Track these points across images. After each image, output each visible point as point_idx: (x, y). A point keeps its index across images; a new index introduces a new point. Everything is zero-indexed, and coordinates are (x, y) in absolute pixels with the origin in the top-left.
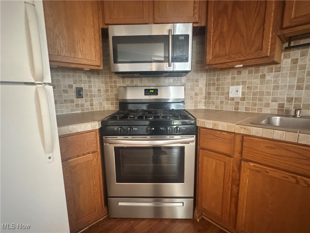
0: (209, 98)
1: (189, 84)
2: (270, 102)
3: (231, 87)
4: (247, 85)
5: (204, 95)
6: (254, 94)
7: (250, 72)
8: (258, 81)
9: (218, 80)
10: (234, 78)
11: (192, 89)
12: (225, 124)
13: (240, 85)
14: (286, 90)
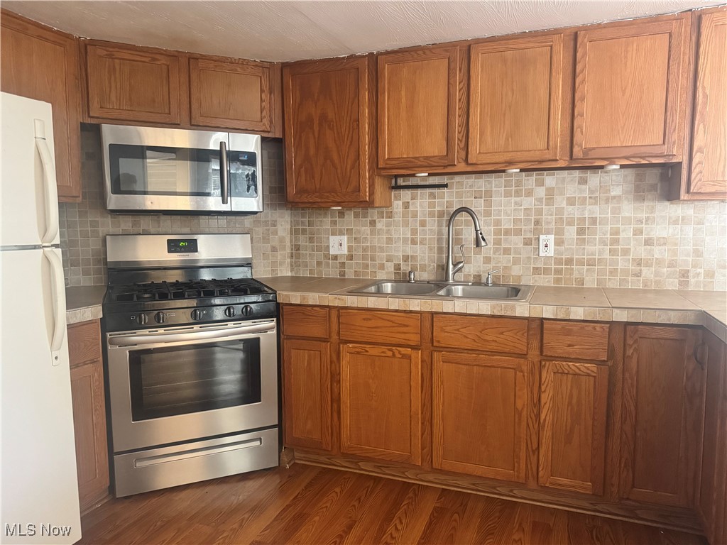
0: (298, 256)
2: (385, 262)
3: (331, 238)
4: (354, 236)
5: (288, 250)
7: (356, 216)
8: (367, 229)
9: (310, 224)
10: (334, 223)
11: (266, 240)
13: (344, 234)
14: (400, 244)
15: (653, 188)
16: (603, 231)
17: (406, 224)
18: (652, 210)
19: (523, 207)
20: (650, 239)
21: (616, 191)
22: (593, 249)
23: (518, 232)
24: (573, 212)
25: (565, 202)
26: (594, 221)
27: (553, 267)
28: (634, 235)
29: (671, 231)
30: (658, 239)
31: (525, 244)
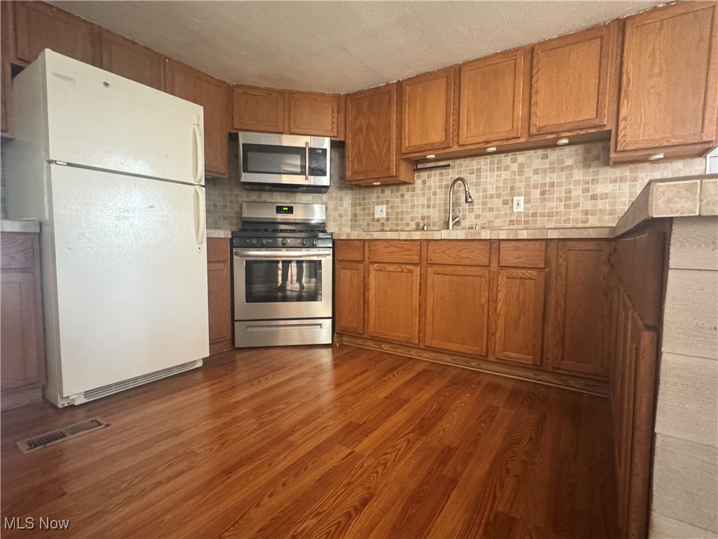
0: (356, 221)
1: (332, 204)
2: (409, 221)
3: (376, 207)
4: (390, 205)
5: (350, 217)
6: (397, 214)
7: (392, 192)
8: (399, 200)
9: (364, 198)
10: (378, 197)
11: (336, 209)
13: (383, 204)
14: (420, 209)
16: (560, 192)
17: (424, 194)
18: (597, 173)
19: (502, 179)
20: (594, 195)
21: (569, 162)
22: (551, 205)
23: (499, 196)
24: (538, 179)
25: (531, 172)
26: (552, 185)
27: (523, 219)
28: (583, 193)
29: (611, 188)
30: (601, 194)
31: (504, 204)
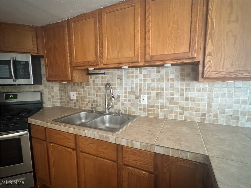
0: (62, 99)
2: (88, 103)
3: (71, 93)
4: (78, 92)
5: (59, 97)
6: (81, 98)
7: (78, 85)
8: (82, 90)
9: (65, 87)
10: (72, 87)
12: (39, 121)
13: (75, 92)
15: (189, 75)
16: (167, 94)
17: (94, 88)
18: (188, 85)
19: (135, 83)
20: (187, 98)
21: (172, 76)
22: (163, 101)
23: (133, 93)
24: (154, 85)
25: (151, 81)
26: (163, 89)
27: (147, 108)
28: (180, 96)
29: (197, 95)
30: (191, 98)
31: (136, 98)
